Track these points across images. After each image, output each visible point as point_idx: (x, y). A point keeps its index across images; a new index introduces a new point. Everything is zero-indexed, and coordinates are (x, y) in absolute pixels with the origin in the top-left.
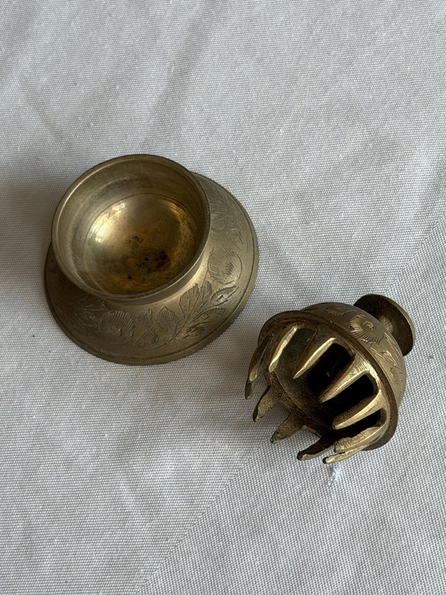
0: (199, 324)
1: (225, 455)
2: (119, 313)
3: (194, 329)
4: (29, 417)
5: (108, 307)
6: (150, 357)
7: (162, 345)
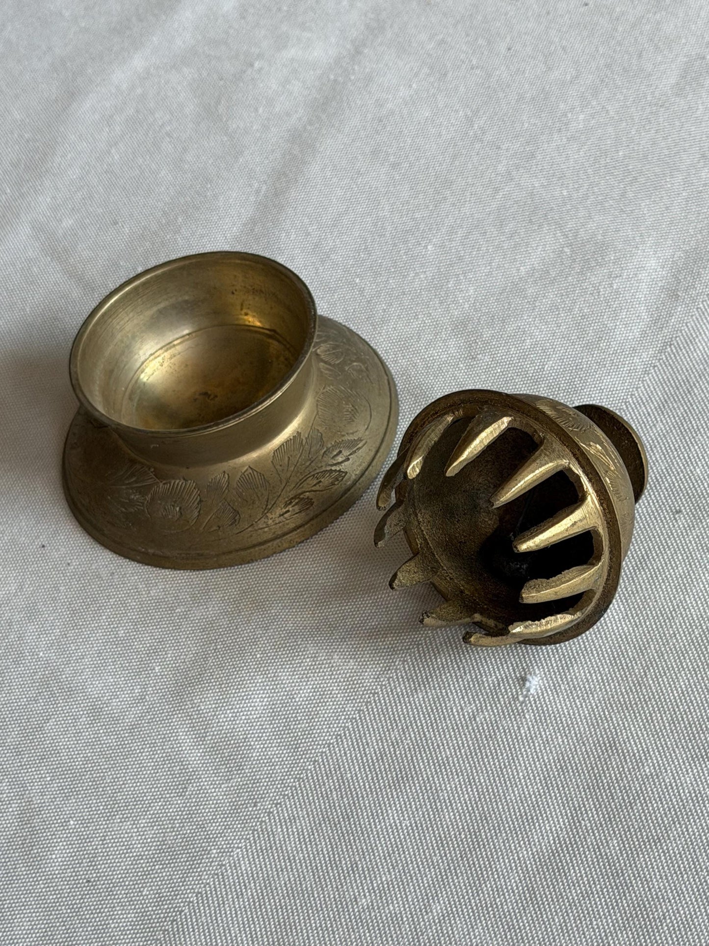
0: (305, 492)
2: (177, 483)
3: (297, 501)
4: (33, 655)
5: (160, 476)
6: (227, 550)
7: (247, 527)
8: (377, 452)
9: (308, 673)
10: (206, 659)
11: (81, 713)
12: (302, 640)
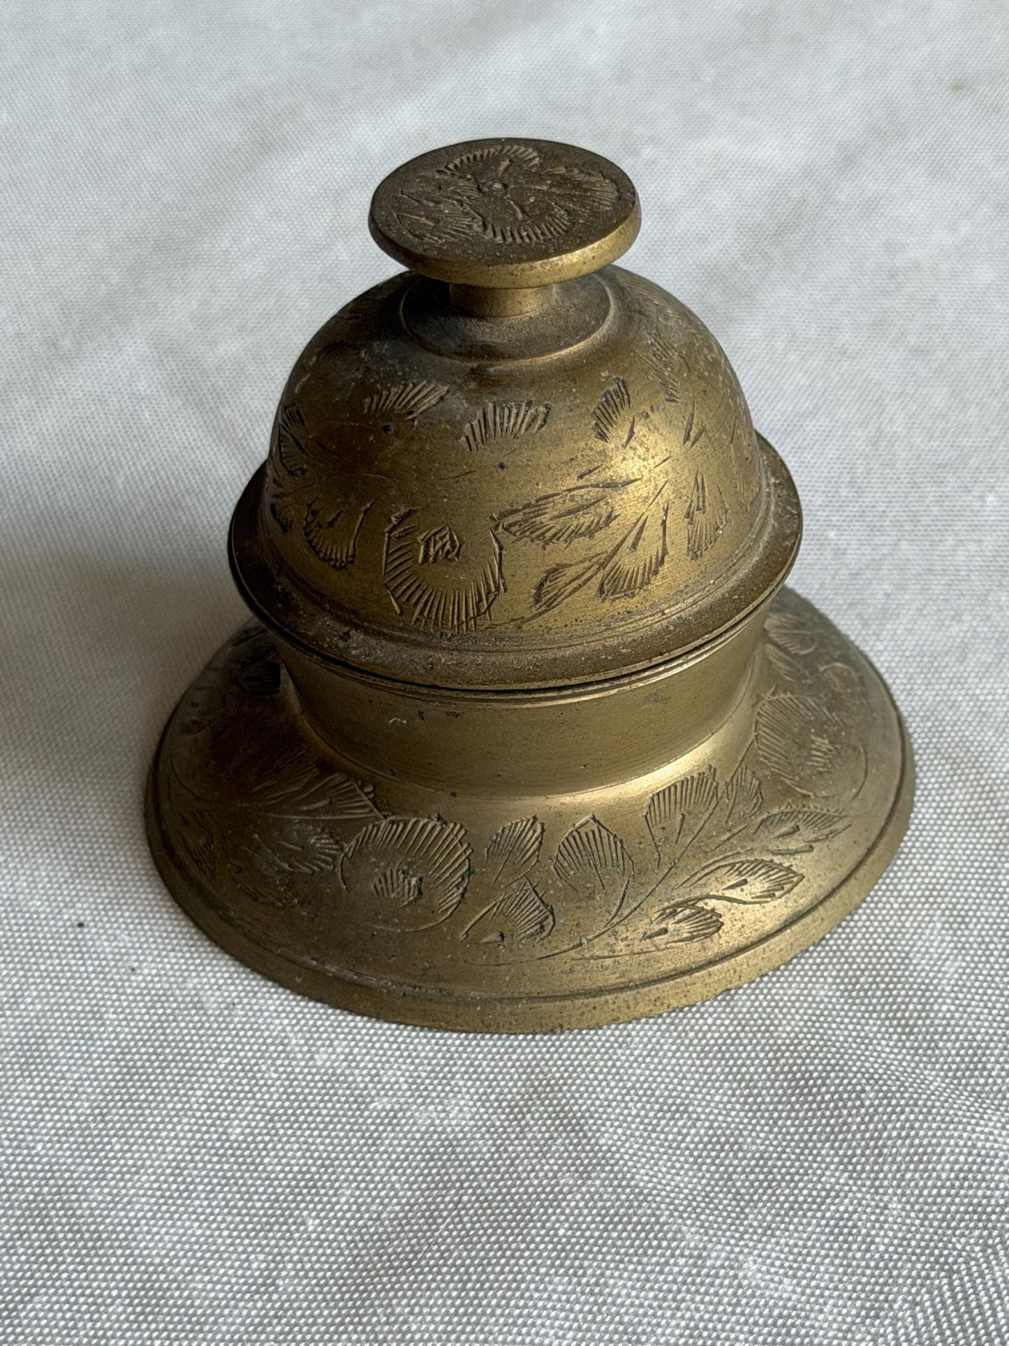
0: (708, 897)
1: (780, 1316)
3: (687, 912)
4: (18, 1147)
5: (382, 804)
6: (508, 995)
7: (566, 947)
8: (869, 852)
9: (679, 1291)
10: (431, 1220)
11: (115, 1293)
12: (671, 1215)
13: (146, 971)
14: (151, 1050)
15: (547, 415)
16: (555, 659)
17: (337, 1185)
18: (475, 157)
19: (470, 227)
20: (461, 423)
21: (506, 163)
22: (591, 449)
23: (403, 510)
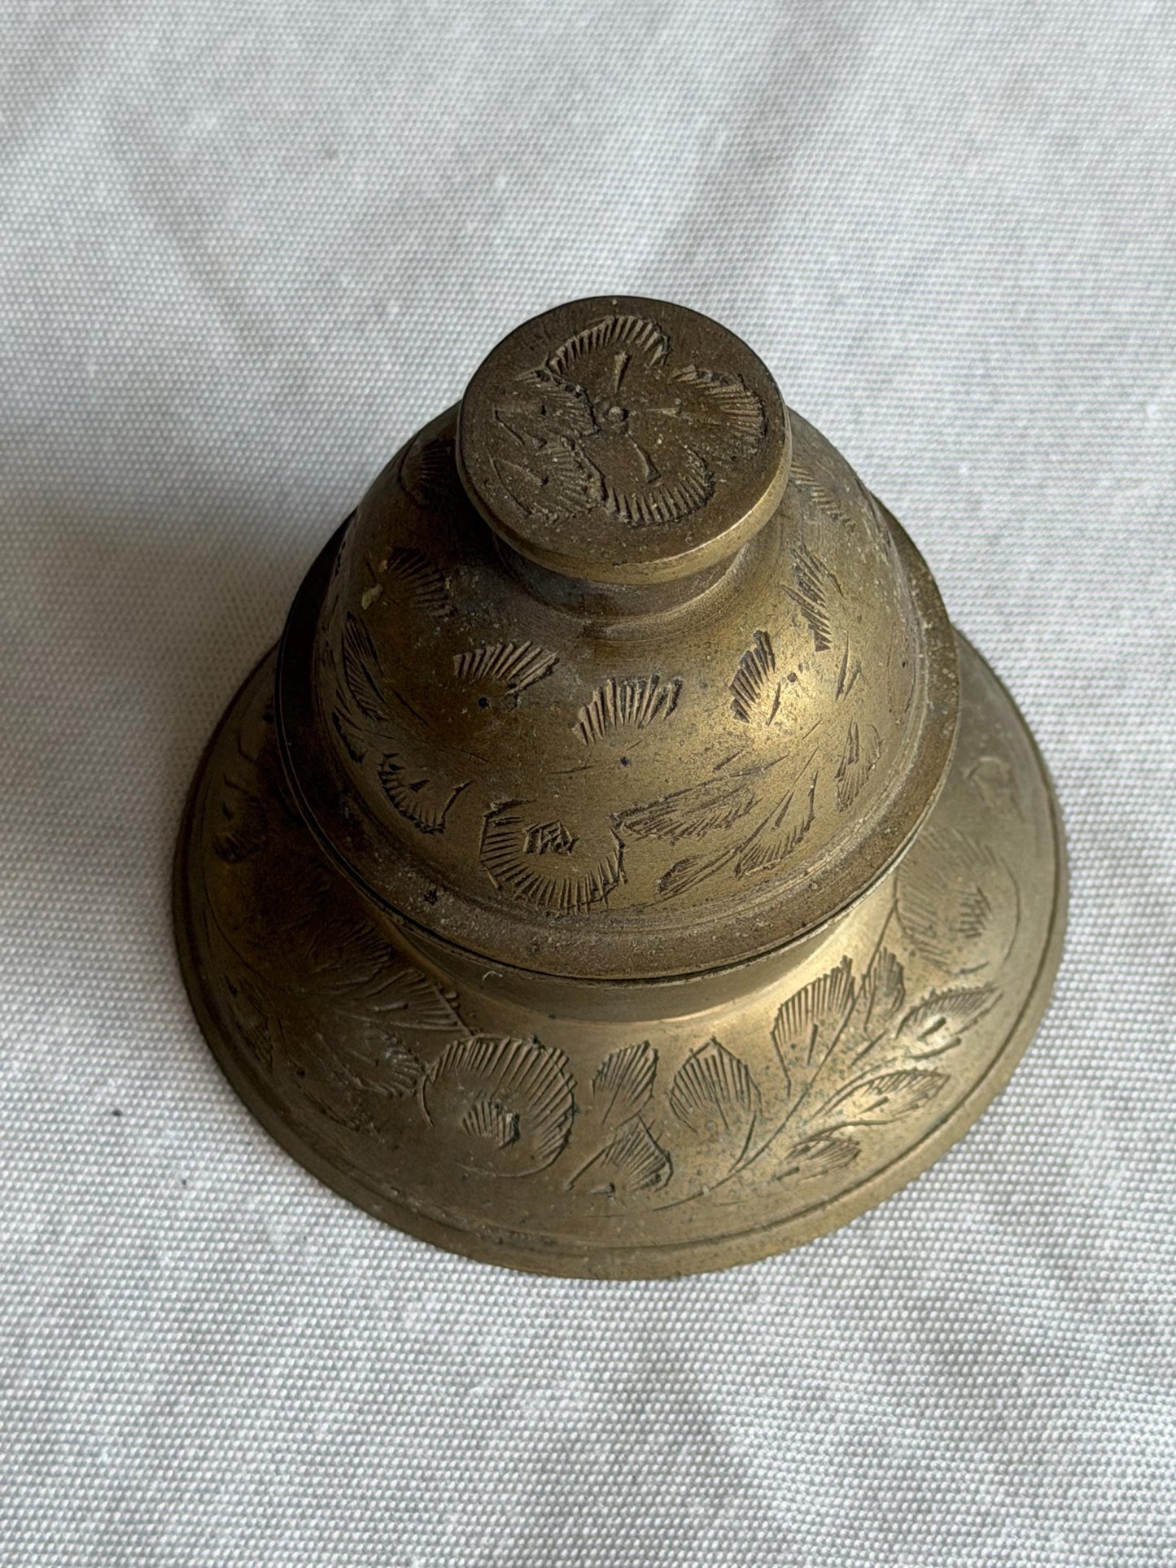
0: (845, 1124)
2: (515, 1045)
3: (822, 1144)
5: (468, 1016)
6: (620, 1244)
7: (684, 1197)
13: (199, 1184)
14: (216, 1306)
15: (677, 694)
16: (682, 939)
17: (441, 1506)
18: (581, 340)
19: (585, 489)
20: (575, 707)
21: (621, 358)
22: (730, 734)
23: (505, 799)
